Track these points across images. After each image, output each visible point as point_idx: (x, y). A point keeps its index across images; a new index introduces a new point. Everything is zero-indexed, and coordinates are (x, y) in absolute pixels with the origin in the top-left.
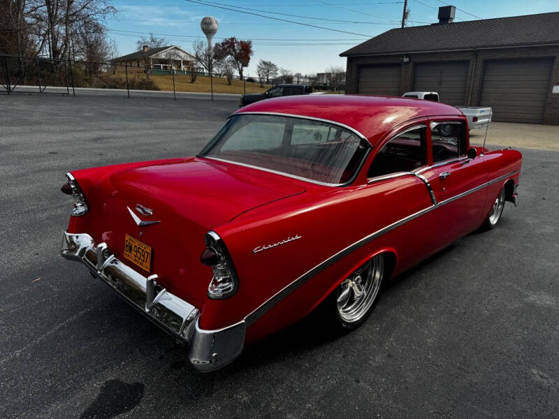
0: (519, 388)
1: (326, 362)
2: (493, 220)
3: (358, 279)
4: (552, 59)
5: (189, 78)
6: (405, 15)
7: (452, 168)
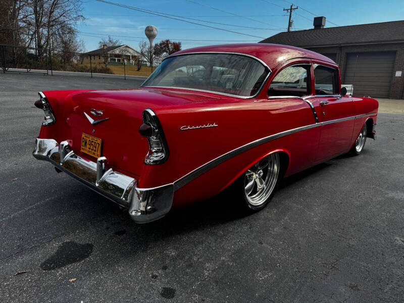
0: (386, 249)
1: (236, 231)
2: (359, 149)
3: (260, 173)
4: (395, 52)
5: (136, 68)
6: (290, 24)
7: (329, 100)
